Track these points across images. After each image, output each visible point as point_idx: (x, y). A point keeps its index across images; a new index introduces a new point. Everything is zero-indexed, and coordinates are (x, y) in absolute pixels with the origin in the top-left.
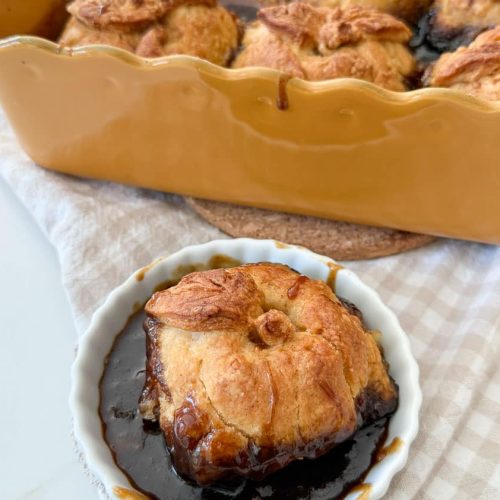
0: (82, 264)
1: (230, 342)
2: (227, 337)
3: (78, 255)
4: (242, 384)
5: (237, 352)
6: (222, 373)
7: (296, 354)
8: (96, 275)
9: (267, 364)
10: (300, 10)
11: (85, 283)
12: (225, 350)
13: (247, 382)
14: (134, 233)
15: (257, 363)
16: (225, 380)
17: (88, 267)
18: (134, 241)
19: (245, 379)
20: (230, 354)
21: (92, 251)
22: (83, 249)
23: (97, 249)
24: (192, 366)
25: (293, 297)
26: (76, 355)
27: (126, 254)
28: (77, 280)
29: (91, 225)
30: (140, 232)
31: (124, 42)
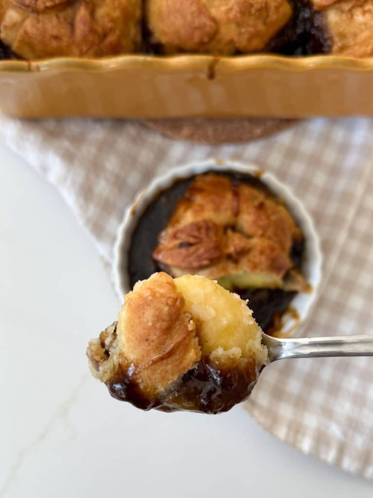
30: (111, 164)
31: (61, 20)
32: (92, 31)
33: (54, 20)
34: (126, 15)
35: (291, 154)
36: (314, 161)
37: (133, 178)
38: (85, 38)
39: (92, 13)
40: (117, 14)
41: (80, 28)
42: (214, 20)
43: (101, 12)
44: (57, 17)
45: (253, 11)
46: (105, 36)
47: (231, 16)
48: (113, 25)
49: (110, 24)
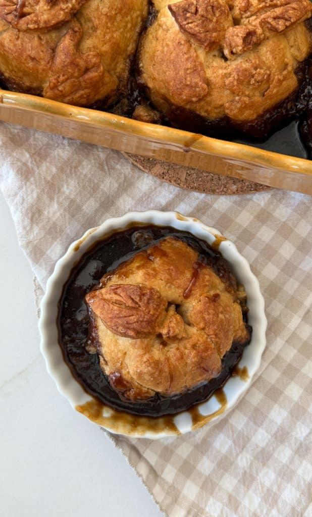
0: (31, 228)
1: (144, 346)
2: (142, 342)
3: (27, 221)
4: (152, 375)
5: (149, 352)
6: (139, 366)
7: (187, 351)
8: (43, 234)
9: (168, 359)
10: (209, 8)
11: (35, 243)
12: (140, 352)
13: (155, 373)
14: (66, 190)
15: (161, 359)
16: (141, 371)
17: (36, 230)
18: (67, 198)
19: (154, 371)
20: (145, 354)
21: (37, 215)
22: (30, 215)
23: (40, 212)
24: (120, 355)
25: (187, 297)
26: (39, 317)
27: (62, 211)
28: (30, 242)
29: (32, 191)
30: (70, 188)
31: (43, 43)
32: (73, 64)
33: (36, 41)
34: (116, 50)
35: (263, 217)
36: (285, 231)
37: (90, 206)
38: (63, 70)
39: (78, 45)
40: (106, 48)
41: (61, 58)
42: (208, 82)
43: (88, 43)
44: (40, 38)
45: (252, 81)
46: (87, 70)
47: (227, 82)
48: (98, 61)
49: (94, 59)
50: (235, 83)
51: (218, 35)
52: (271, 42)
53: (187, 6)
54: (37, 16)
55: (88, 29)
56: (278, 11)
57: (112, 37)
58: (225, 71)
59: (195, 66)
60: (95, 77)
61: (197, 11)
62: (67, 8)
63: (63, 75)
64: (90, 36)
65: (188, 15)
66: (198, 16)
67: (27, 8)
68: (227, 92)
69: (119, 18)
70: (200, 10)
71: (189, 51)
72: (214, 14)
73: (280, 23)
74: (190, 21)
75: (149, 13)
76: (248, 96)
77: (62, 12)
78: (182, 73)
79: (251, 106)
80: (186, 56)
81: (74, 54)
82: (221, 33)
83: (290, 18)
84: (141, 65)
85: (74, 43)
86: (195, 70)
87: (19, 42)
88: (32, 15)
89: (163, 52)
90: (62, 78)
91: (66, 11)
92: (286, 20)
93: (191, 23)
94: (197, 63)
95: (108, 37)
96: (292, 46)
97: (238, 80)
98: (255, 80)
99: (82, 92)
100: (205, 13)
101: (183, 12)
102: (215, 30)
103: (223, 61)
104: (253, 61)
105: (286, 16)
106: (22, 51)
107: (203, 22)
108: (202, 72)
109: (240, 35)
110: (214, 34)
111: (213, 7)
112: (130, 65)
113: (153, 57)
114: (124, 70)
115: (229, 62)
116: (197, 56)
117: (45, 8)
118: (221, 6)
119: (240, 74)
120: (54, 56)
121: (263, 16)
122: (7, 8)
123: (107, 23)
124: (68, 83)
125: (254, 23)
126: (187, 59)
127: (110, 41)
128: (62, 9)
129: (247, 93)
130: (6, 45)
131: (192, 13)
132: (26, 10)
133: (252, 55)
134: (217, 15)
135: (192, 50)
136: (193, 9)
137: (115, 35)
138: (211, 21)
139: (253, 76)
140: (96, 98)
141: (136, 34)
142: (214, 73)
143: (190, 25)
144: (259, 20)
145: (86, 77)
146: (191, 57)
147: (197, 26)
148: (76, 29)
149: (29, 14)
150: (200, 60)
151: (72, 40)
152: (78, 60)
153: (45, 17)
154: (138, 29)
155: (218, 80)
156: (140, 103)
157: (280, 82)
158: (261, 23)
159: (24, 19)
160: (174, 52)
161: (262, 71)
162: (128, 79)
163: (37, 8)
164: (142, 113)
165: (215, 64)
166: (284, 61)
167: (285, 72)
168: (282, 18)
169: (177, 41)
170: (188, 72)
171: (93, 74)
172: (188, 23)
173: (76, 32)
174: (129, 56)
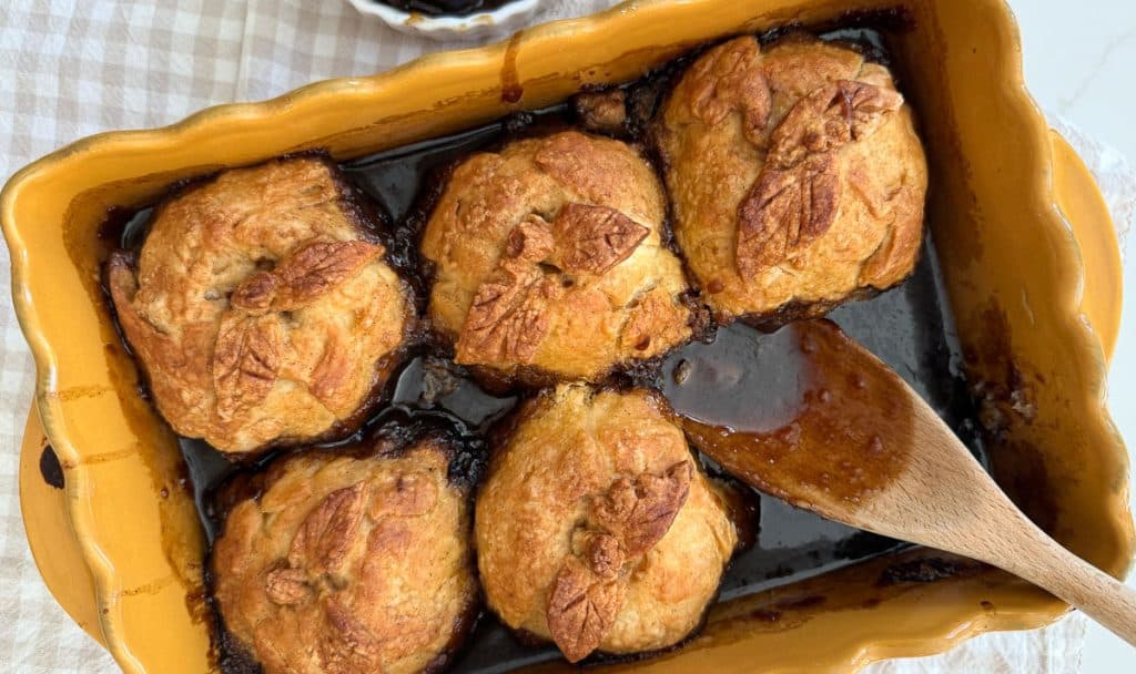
10: (593, 254)
31: (792, 93)
32: (736, 86)
33: (802, 88)
34: (690, 151)
38: (745, 75)
39: (742, 111)
42: (542, 168)
43: (732, 130)
44: (798, 93)
45: (483, 203)
46: (714, 95)
47: (516, 182)
48: (706, 114)
49: (711, 113)
50: (504, 186)
51: (561, 231)
52: (487, 268)
53: (624, 239)
54: (819, 110)
55: (742, 150)
56: (500, 310)
57: (704, 160)
58: (528, 194)
59: (571, 177)
60: (698, 95)
61: (608, 242)
62: (784, 144)
63: (741, 70)
64: (734, 142)
65: (616, 229)
66: (602, 234)
67: (837, 112)
68: (510, 173)
69: (709, 189)
70: (604, 244)
71: (591, 192)
72: (582, 251)
73: (488, 293)
74: (609, 222)
75: (674, 241)
76: (477, 186)
77: (788, 134)
78: (584, 162)
79: (467, 180)
80: (590, 183)
81: (741, 95)
82: (560, 236)
83: (478, 310)
84: (648, 164)
85: (750, 109)
86: (568, 172)
87: (824, 76)
88: (825, 107)
89: (626, 181)
90: (743, 65)
91: (783, 140)
92: (483, 304)
93: (607, 220)
94: (570, 182)
95: (710, 154)
96: (457, 289)
97: (503, 192)
98: (480, 205)
99: (706, 69)
100: (595, 243)
101: (625, 230)
102: (570, 233)
103: (538, 209)
104: (496, 226)
105: (485, 308)
106: (814, 68)
107: (591, 230)
108: (557, 175)
109: (531, 240)
110: (567, 226)
111: (589, 257)
112: (662, 158)
113: (636, 174)
114: (667, 145)
115: (529, 210)
116: (575, 190)
117: (813, 126)
118: (579, 268)
119: (505, 200)
120: (768, 84)
121: (517, 289)
122: (864, 97)
123: (720, 168)
124: (731, 67)
125: (524, 275)
126: (586, 180)
127: (705, 154)
128: (790, 137)
129: (482, 188)
130: (839, 65)
131: (613, 234)
132: (837, 109)
133: (502, 234)
134: (578, 253)
135: (586, 195)
136: (614, 240)
137: (702, 165)
138: (582, 240)
139: (486, 208)
140: (683, 82)
141: (675, 200)
142: (541, 185)
143: (606, 216)
144: (519, 281)
145: (710, 87)
146: (584, 185)
147: (596, 220)
148: (756, 132)
149: (830, 107)
150: (569, 188)
151: (754, 110)
152: (733, 93)
153: (806, 115)
154: (677, 207)
155: (530, 180)
156: (623, 124)
157: (446, 229)
158: (514, 279)
159: (833, 95)
160: (610, 183)
161: (477, 221)
162: (655, 140)
163: (824, 121)
164: (612, 112)
165: (546, 197)
166: (457, 261)
167: (447, 248)
168: (489, 302)
169: (613, 197)
170: (576, 166)
171: (703, 95)
172: (609, 218)
173: (756, 127)
174: (670, 167)
